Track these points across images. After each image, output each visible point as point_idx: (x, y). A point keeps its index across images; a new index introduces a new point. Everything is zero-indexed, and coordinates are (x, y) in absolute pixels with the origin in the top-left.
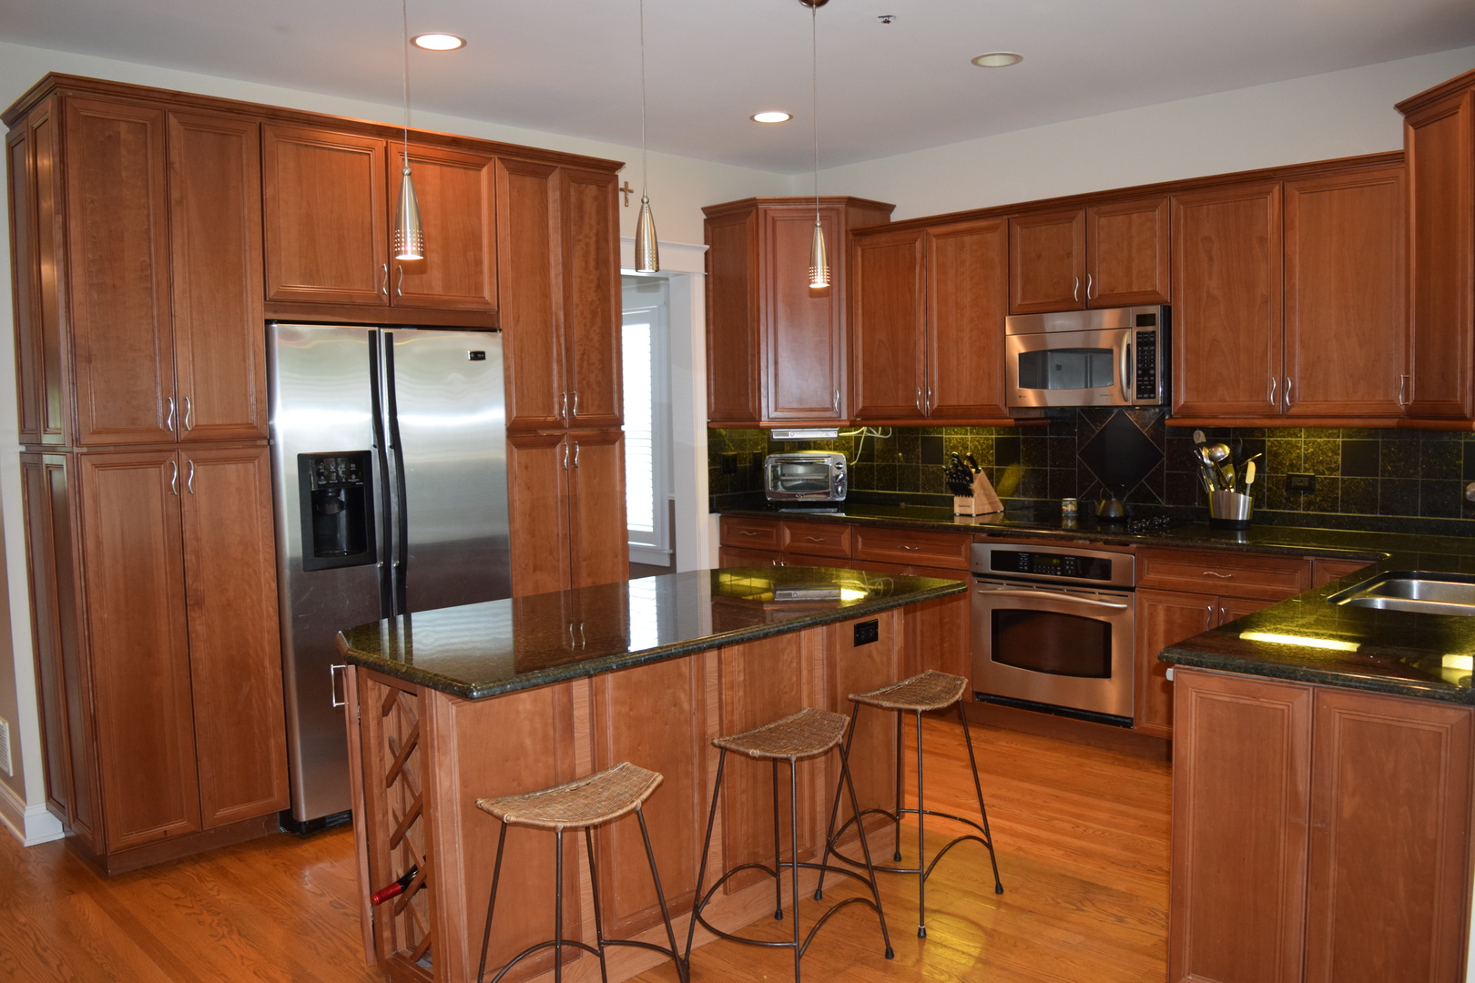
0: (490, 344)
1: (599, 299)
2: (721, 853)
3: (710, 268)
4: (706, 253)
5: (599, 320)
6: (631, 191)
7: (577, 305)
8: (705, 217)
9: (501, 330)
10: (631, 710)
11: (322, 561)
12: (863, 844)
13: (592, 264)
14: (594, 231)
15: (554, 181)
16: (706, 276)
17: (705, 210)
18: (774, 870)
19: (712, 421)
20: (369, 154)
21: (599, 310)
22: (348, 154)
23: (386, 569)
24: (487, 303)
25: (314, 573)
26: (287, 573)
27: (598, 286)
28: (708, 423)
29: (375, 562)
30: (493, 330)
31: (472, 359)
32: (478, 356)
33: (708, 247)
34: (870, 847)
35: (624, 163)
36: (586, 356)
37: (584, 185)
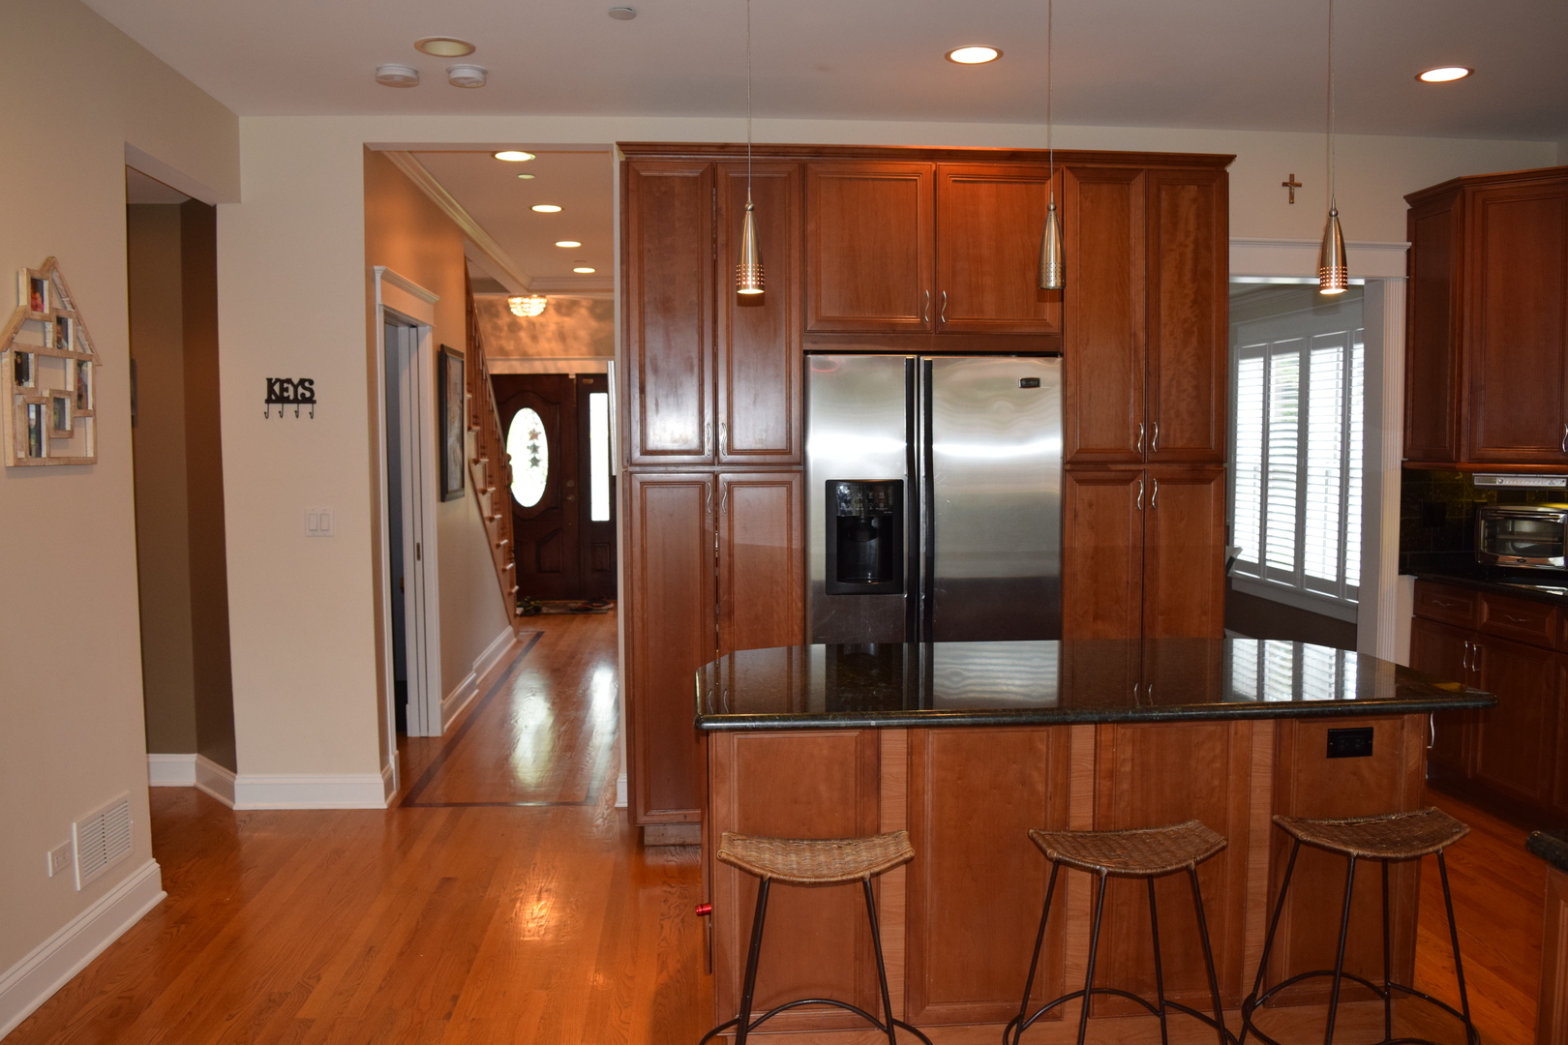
0: (1048, 371)
1: (1196, 316)
2: (1085, 967)
3: (1413, 270)
4: (1409, 251)
5: (1194, 340)
6: (1299, 185)
7: (1166, 325)
8: (1409, 207)
9: (1062, 355)
10: (959, 778)
11: (845, 586)
12: (1330, 1014)
13: (1188, 276)
14: (1192, 238)
15: (1138, 186)
16: (1408, 280)
17: (1408, 198)
18: (1158, 1008)
19: (1409, 461)
20: (916, 180)
21: (1195, 329)
22: (893, 182)
23: (913, 601)
24: (1048, 325)
25: (837, 597)
26: (810, 594)
27: (1195, 302)
28: (1403, 462)
29: (902, 592)
30: (1053, 355)
31: (1022, 387)
32: (1030, 383)
33: (1410, 244)
34: (1339, 1020)
35: (1235, 156)
36: (1174, 383)
37: (1179, 187)
